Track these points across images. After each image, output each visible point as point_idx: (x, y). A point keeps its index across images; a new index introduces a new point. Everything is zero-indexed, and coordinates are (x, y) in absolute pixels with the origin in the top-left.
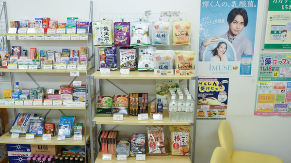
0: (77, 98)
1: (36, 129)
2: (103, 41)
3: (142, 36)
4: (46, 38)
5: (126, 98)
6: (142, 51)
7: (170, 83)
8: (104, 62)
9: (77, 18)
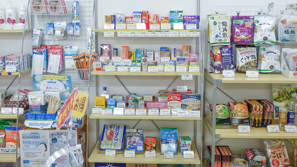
0: (186, 105)
1: (135, 144)
2: (222, 38)
3: (269, 32)
4: (150, 35)
5: (245, 106)
6: (264, 50)
7: (289, 87)
8: (221, 63)
9: (182, 12)
